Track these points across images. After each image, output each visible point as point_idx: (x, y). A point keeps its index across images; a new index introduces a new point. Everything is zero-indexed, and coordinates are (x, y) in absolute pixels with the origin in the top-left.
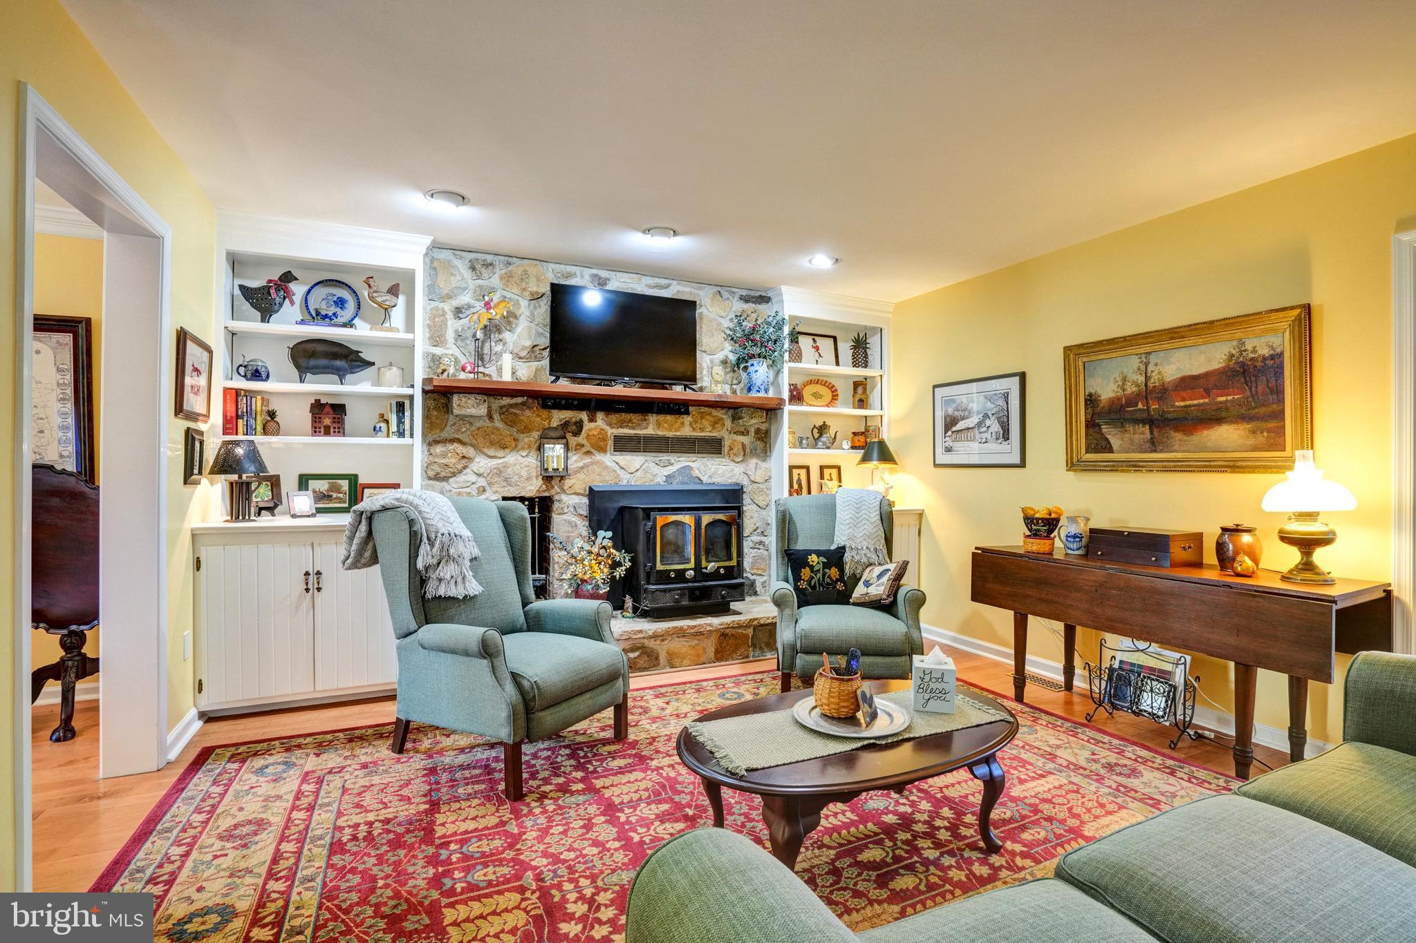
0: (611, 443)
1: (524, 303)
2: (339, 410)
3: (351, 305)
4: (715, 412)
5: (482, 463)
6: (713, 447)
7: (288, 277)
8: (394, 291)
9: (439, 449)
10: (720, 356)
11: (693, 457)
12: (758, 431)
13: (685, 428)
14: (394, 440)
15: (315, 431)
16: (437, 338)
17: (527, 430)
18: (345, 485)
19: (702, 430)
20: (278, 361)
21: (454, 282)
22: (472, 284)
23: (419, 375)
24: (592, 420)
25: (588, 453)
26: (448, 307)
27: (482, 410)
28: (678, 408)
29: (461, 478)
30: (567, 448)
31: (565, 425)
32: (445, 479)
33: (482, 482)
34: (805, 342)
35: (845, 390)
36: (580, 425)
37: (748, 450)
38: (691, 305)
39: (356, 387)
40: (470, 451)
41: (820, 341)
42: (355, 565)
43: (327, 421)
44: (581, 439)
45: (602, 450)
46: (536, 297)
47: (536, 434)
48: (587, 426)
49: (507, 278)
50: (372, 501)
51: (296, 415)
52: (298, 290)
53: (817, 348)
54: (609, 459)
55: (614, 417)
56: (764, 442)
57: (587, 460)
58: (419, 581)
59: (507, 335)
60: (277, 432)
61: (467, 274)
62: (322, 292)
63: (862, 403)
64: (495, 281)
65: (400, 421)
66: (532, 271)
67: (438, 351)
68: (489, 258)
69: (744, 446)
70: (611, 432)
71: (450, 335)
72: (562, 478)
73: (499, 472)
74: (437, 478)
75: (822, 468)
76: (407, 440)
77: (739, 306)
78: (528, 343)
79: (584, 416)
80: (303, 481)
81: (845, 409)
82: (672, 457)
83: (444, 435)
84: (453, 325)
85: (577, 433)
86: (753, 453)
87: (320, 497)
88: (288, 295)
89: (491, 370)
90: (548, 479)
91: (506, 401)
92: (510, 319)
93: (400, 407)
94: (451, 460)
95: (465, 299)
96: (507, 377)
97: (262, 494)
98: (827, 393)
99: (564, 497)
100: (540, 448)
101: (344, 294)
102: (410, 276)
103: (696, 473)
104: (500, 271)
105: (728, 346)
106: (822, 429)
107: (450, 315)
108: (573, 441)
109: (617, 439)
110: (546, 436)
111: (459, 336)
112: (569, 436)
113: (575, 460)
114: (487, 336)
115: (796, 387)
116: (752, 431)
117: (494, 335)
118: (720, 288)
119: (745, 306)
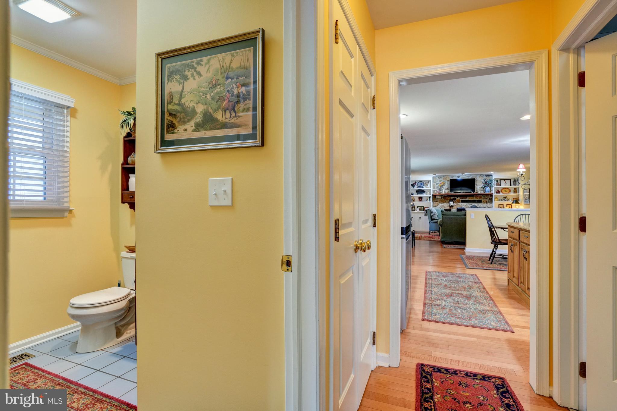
0: (461, 201)
1: (446, 182)
2: (422, 198)
3: (423, 184)
4: (480, 196)
5: (440, 205)
6: (480, 201)
7: (416, 182)
8: (428, 182)
9: (434, 203)
10: (481, 186)
11: (476, 203)
12: (489, 199)
13: (474, 199)
14: (429, 202)
15: (419, 201)
16: (434, 188)
17: (447, 200)
18: (422, 207)
19: (477, 199)
20: (415, 193)
21: (436, 181)
22: (439, 180)
23: (432, 193)
25: (457, 203)
26: (435, 184)
27: (440, 197)
28: (472, 196)
29: (437, 207)
30: (453, 202)
32: (435, 207)
33: (440, 207)
34: (502, 182)
35: (512, 190)
37: (487, 202)
38: (474, 179)
39: (424, 195)
40: (439, 203)
42: (425, 215)
43: (420, 200)
44: (456, 201)
45: (459, 202)
46: (448, 181)
47: (448, 200)
48: (457, 199)
49: (444, 179)
50: (426, 209)
51: (417, 199)
52: (417, 183)
53: (505, 182)
54: (460, 204)
55: (461, 197)
56: (491, 200)
57: (457, 204)
58: (431, 217)
59: (444, 187)
60: (415, 201)
61: (438, 179)
62: (419, 184)
63: (515, 192)
64: (442, 179)
65: (429, 199)
66: (447, 177)
67: (434, 190)
68: (441, 176)
69: (486, 201)
70: (461, 200)
71: (436, 187)
72: (453, 207)
73: (443, 206)
74: (434, 207)
75: (507, 205)
76: (430, 202)
77: (485, 177)
78: (447, 188)
79: (456, 197)
80: (418, 207)
81: (512, 194)
82: (472, 203)
83: (435, 201)
84: (436, 186)
86: (489, 202)
87: (420, 209)
88: (416, 184)
89: (442, 192)
90: (450, 207)
91: (444, 196)
92: (444, 184)
93: (429, 197)
94: (436, 204)
95: (438, 182)
96: (444, 193)
97: (414, 209)
98: (508, 191)
99: (453, 209)
100: (449, 202)
101: (422, 183)
102: (430, 180)
104: (443, 178)
105: (483, 184)
106: (506, 197)
107: (436, 185)
108: (454, 201)
110: (450, 200)
111: (437, 187)
112: (454, 200)
113: (455, 204)
114: (441, 187)
115: (498, 190)
116: (488, 199)
117: (442, 187)
118: (481, 175)
119: (486, 177)
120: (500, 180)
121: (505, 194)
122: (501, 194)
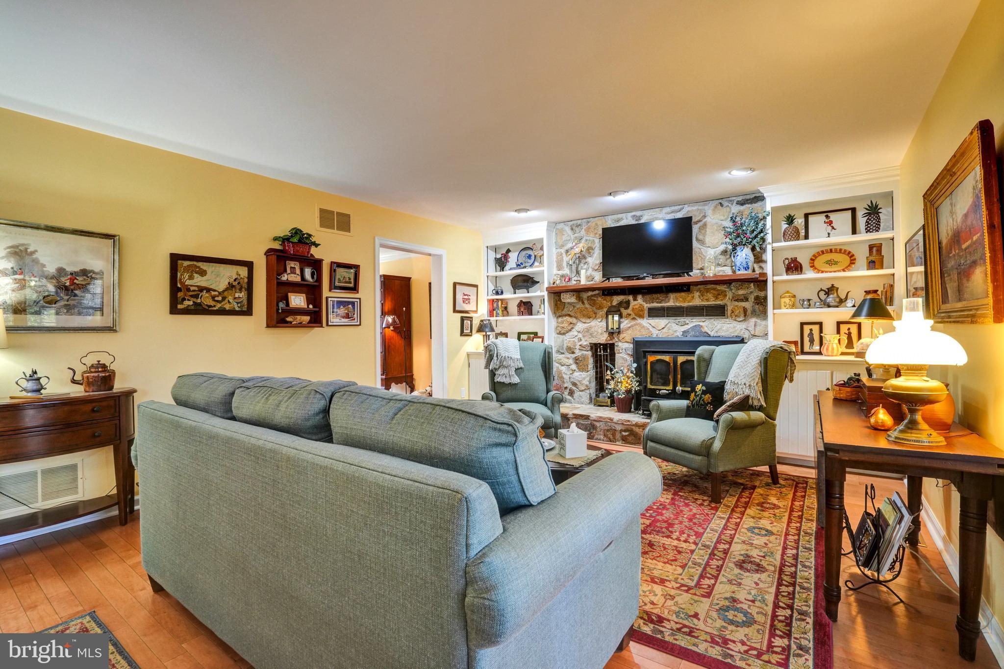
0: (646, 312)
1: (592, 240)
3: (532, 257)
4: (719, 287)
5: (580, 326)
6: (719, 311)
7: (508, 251)
8: (542, 248)
9: (560, 320)
10: (720, 246)
11: (703, 319)
12: (757, 298)
13: (696, 300)
15: (520, 314)
16: (560, 266)
17: (600, 307)
19: (708, 300)
21: (564, 238)
22: (573, 236)
23: (546, 285)
24: (635, 299)
25: (634, 319)
26: (563, 251)
28: (684, 288)
29: (571, 333)
30: (621, 316)
31: (620, 304)
32: (564, 334)
33: (580, 335)
34: (817, 222)
35: (862, 255)
36: (628, 303)
37: (749, 312)
38: (688, 221)
39: (534, 293)
40: (574, 320)
41: (833, 216)
43: (525, 310)
44: (629, 311)
45: (642, 317)
46: (601, 236)
47: (605, 310)
48: (632, 303)
49: (588, 230)
53: (830, 223)
54: (645, 322)
55: (648, 297)
56: (759, 305)
57: (633, 323)
59: (586, 259)
61: (570, 232)
62: (524, 253)
63: (872, 265)
64: (583, 232)
66: (599, 223)
67: (561, 272)
68: (579, 222)
69: (745, 310)
70: (647, 306)
71: (565, 264)
72: (619, 333)
73: (588, 330)
74: (560, 333)
75: (839, 324)
76: (542, 316)
77: (735, 209)
78: (598, 262)
79: (631, 298)
80: (519, 335)
81: (861, 272)
82: (687, 320)
83: (564, 313)
84: (567, 259)
85: (627, 308)
86: (754, 313)
90: (611, 334)
91: (590, 293)
92: (590, 250)
94: (565, 325)
95: (570, 244)
96: (585, 282)
98: (844, 259)
99: (620, 344)
100: (607, 317)
101: (531, 252)
102: (541, 240)
103: (706, 329)
104: (584, 227)
105: (724, 238)
106: (829, 291)
107: (564, 255)
108: (624, 312)
109: (650, 310)
110: (612, 311)
111: (568, 264)
112: (622, 310)
113: (625, 323)
114: (580, 262)
115: (794, 260)
116: (752, 298)
117: (583, 261)
118: (721, 200)
119: (742, 208)
120: (806, 216)
121: (830, 275)
122: (809, 274)
